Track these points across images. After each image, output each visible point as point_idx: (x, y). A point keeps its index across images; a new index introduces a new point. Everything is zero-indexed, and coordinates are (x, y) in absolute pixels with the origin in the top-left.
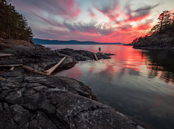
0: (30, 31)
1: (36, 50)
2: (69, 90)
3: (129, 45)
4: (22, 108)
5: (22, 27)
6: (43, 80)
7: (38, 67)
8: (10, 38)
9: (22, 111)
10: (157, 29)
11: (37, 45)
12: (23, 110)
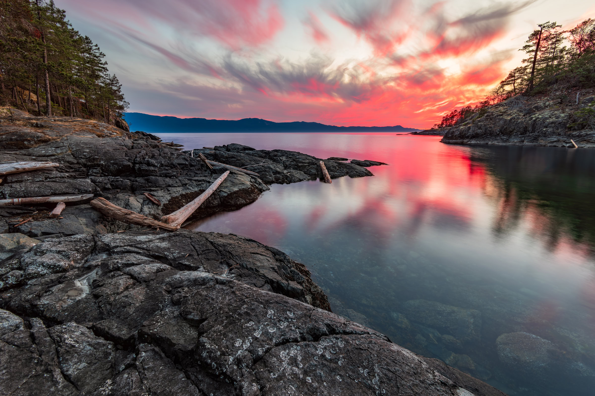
0: (115, 88)
1: (135, 150)
2: (240, 276)
3: (428, 134)
4: (91, 334)
5: (91, 76)
6: (159, 244)
7: (143, 205)
8: (50, 110)
9: (89, 345)
10: (519, 81)
11: (137, 132)
12: (94, 341)
